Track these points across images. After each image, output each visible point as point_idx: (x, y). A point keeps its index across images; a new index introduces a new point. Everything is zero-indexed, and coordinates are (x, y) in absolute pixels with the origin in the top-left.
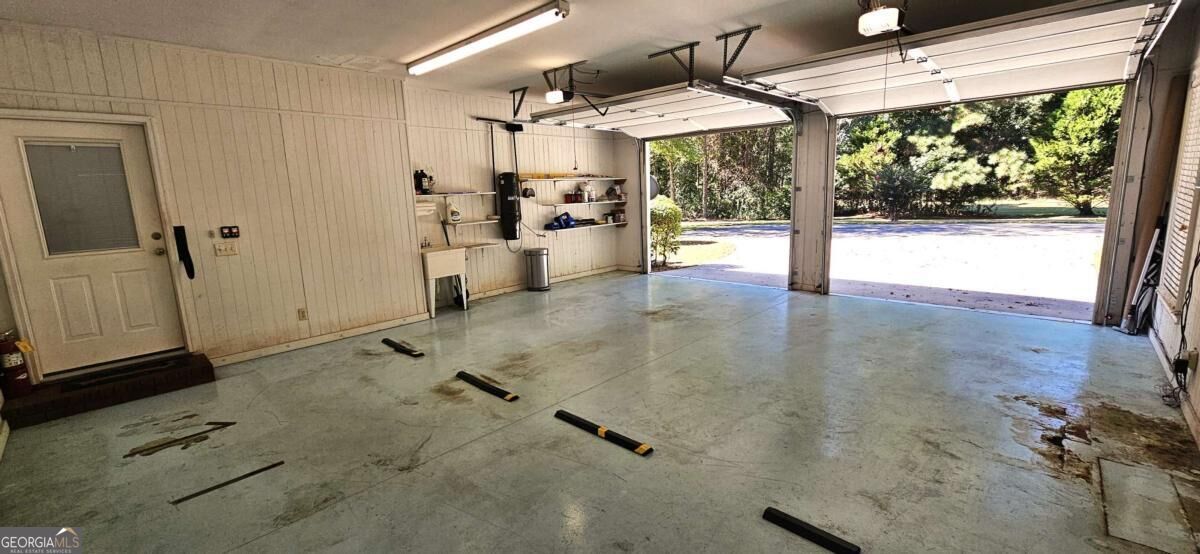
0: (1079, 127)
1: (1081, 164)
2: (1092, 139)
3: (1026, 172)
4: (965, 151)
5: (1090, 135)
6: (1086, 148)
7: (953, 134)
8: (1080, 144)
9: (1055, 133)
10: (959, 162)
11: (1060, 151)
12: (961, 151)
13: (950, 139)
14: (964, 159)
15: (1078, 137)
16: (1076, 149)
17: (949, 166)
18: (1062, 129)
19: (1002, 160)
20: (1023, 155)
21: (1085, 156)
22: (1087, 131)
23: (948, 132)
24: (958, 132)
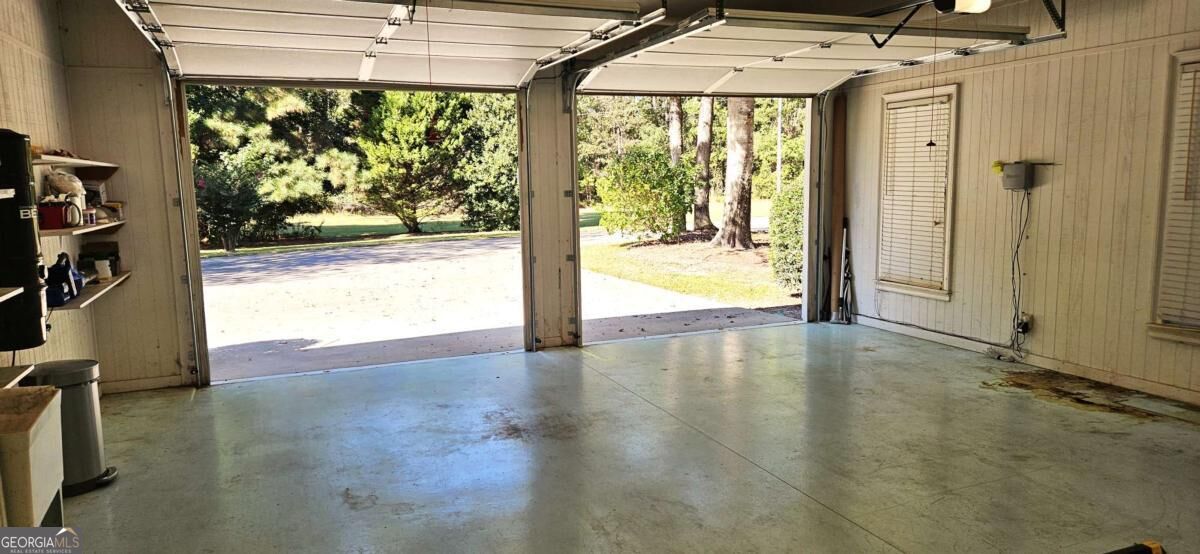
0: (407, 129)
1: (413, 173)
2: (420, 146)
3: (363, 180)
4: (287, 149)
5: (418, 140)
6: (415, 155)
7: (267, 122)
8: (410, 150)
9: (385, 135)
10: (285, 163)
11: (392, 157)
12: (282, 147)
13: (266, 129)
14: (289, 160)
15: (407, 141)
16: (407, 156)
17: (275, 168)
18: (391, 130)
19: (334, 163)
20: (354, 158)
21: (417, 165)
22: (415, 135)
23: (260, 118)
24: (274, 120)
